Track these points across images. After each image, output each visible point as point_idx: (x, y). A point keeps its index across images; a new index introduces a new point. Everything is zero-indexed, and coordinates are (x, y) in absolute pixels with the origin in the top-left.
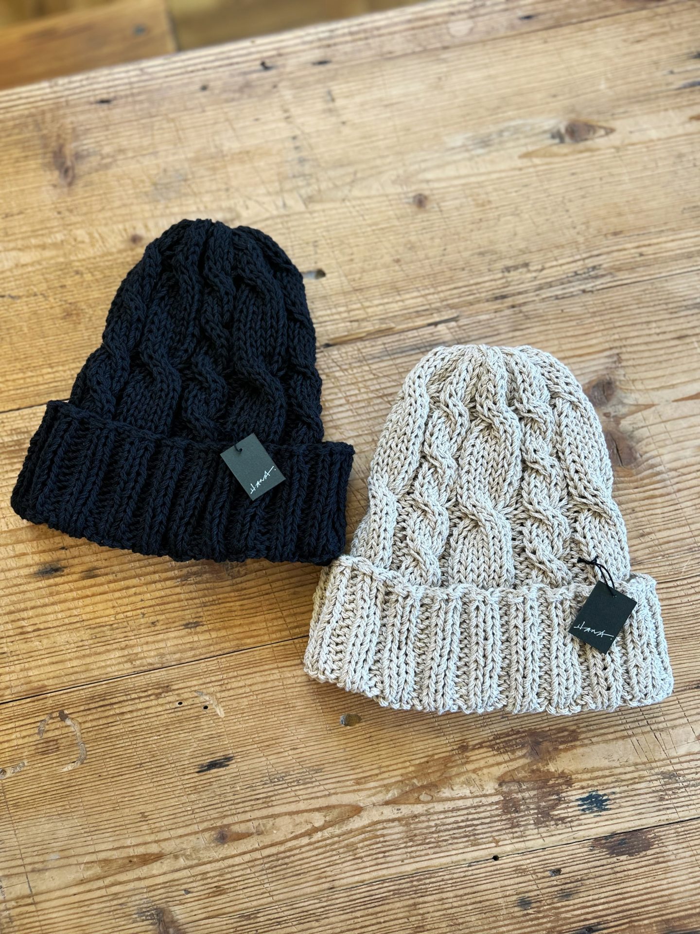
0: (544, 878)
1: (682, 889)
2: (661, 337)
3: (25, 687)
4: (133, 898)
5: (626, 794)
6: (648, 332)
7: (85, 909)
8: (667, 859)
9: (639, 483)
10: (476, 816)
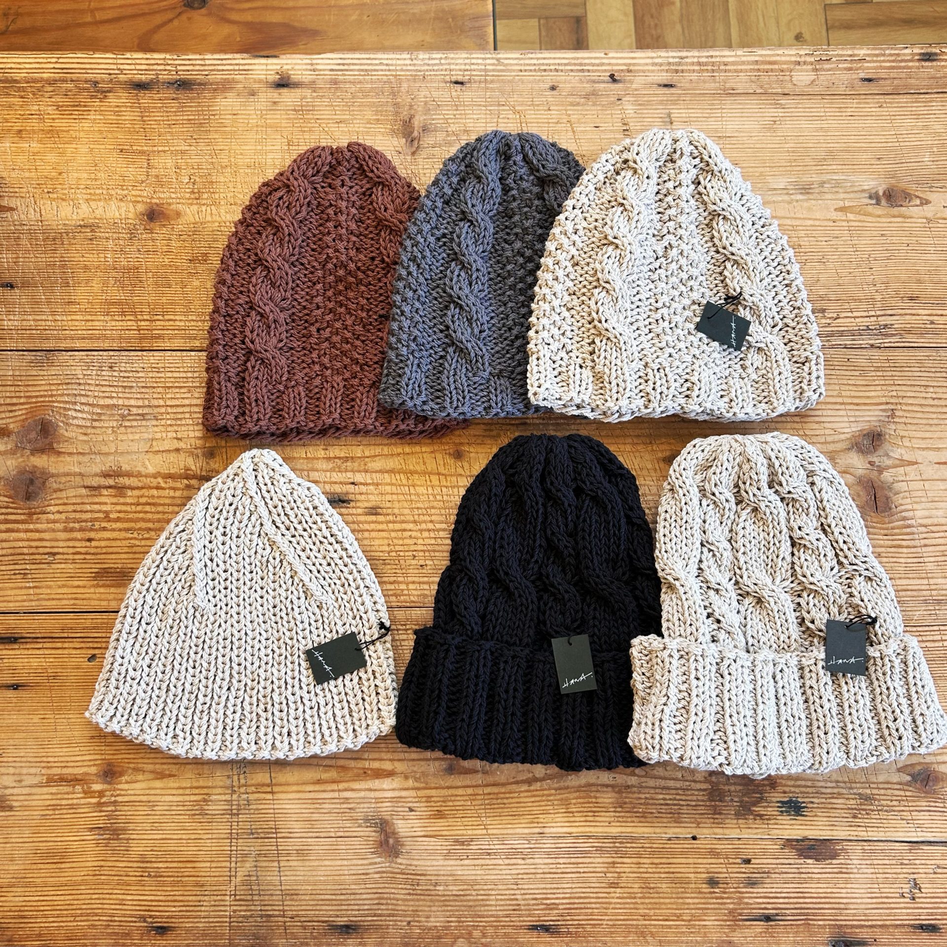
0: (734, 863)
1: (859, 901)
2: (936, 402)
4: (362, 806)
5: (824, 806)
6: (924, 395)
7: (318, 806)
8: (849, 871)
9: (889, 532)
10: (684, 798)
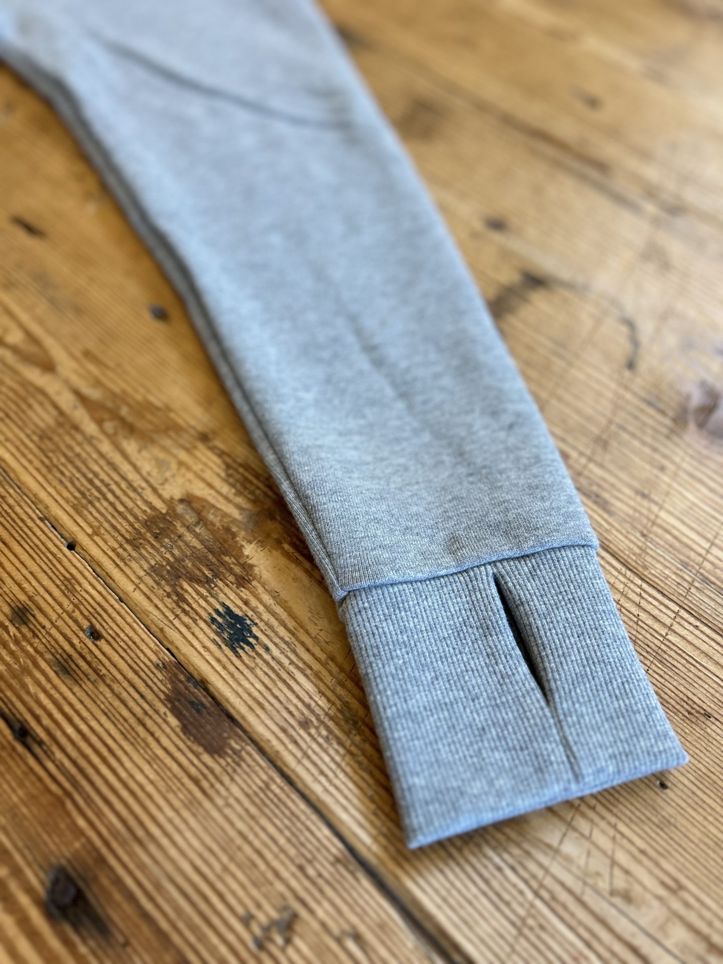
0: (76, 621)
5: (277, 667)
8: (211, 792)
10: (119, 493)
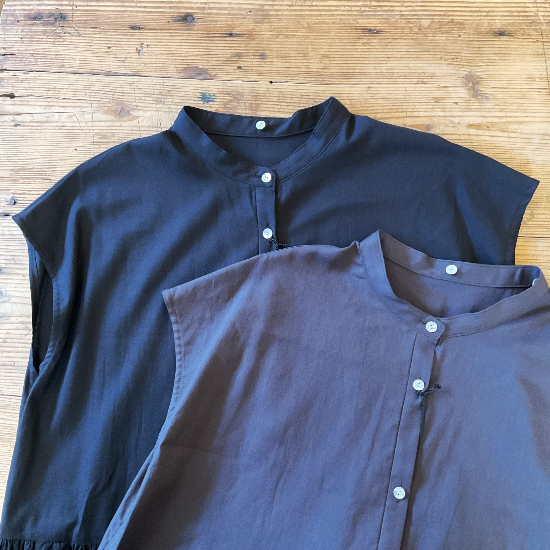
0: (248, 67)
3: (539, 244)
4: (490, 107)
7: (521, 108)
8: (178, 61)
10: (276, 106)
